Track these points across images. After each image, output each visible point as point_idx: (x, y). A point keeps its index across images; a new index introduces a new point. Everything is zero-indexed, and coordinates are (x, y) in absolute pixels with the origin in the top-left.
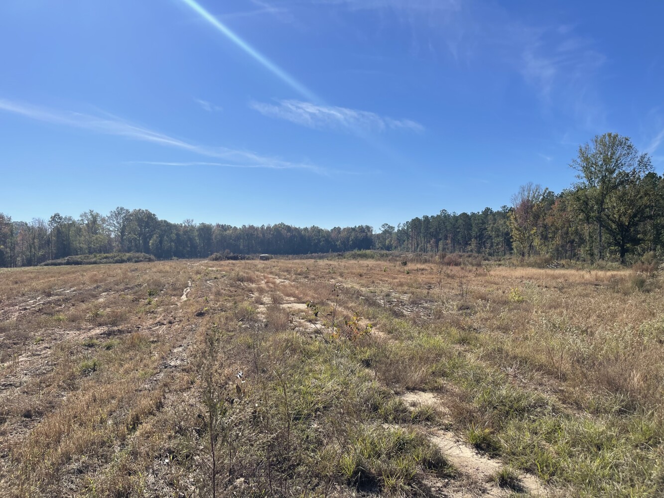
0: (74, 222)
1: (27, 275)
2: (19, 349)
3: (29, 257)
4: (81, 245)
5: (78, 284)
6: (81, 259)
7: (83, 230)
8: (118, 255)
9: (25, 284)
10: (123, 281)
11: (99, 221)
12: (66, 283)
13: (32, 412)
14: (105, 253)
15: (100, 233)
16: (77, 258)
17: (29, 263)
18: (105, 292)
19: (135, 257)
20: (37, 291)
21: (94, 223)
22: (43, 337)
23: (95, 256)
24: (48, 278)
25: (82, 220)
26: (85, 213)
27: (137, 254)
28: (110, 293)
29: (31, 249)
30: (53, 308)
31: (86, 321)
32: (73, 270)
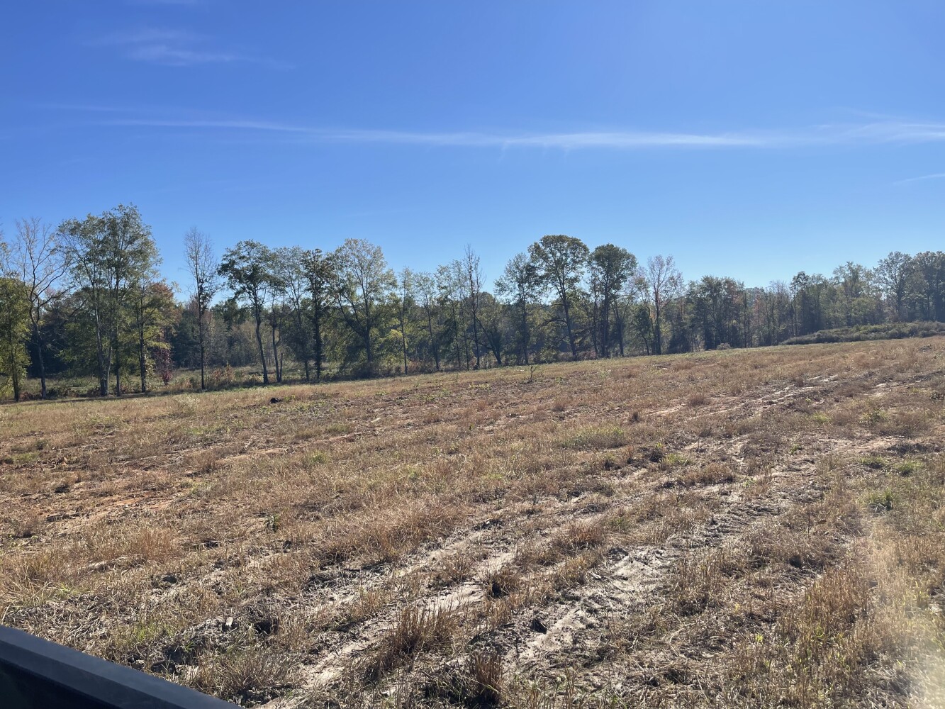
0: (825, 282)
1: (769, 357)
2: (771, 458)
3: (768, 333)
4: (837, 314)
5: (840, 370)
6: (838, 334)
7: (838, 292)
8: (895, 326)
9: (768, 369)
10: (910, 367)
11: (862, 277)
12: (821, 368)
13: (802, 559)
14: (872, 325)
15: (864, 295)
16: (832, 332)
17: (767, 341)
18: (883, 382)
19: (922, 329)
20: (785, 378)
21: (854, 281)
22: (801, 445)
23: (858, 330)
24: (795, 360)
25: (837, 278)
26: (841, 267)
27: (926, 324)
28: (891, 385)
29: (769, 322)
30: (808, 403)
31: (860, 425)
32: (828, 349)
